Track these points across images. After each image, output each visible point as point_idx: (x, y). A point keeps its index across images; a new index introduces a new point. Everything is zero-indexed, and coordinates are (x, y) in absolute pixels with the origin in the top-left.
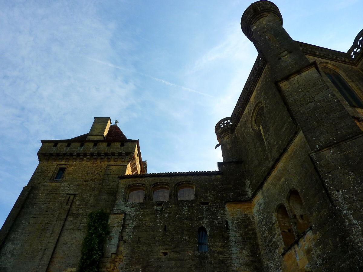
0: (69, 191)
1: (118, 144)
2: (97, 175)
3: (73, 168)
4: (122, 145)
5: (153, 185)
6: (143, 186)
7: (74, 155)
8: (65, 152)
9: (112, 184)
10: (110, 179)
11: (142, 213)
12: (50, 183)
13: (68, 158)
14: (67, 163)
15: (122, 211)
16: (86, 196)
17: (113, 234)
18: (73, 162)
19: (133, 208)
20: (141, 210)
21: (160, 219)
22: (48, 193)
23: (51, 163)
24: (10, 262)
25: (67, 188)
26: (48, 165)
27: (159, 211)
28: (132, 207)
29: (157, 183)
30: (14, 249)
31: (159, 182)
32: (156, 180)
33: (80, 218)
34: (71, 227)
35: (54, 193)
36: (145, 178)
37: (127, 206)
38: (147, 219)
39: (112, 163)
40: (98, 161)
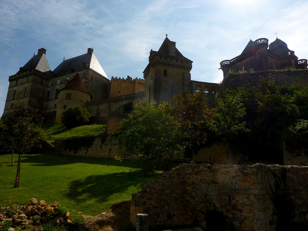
0: (172, 82)
2: (180, 76)
3: (170, 71)
6: (200, 86)
7: (169, 65)
8: (165, 63)
10: (186, 79)
12: (163, 77)
14: (167, 68)
16: (179, 85)
23: (161, 67)
35: (167, 82)
39: (184, 71)
40: (179, 70)
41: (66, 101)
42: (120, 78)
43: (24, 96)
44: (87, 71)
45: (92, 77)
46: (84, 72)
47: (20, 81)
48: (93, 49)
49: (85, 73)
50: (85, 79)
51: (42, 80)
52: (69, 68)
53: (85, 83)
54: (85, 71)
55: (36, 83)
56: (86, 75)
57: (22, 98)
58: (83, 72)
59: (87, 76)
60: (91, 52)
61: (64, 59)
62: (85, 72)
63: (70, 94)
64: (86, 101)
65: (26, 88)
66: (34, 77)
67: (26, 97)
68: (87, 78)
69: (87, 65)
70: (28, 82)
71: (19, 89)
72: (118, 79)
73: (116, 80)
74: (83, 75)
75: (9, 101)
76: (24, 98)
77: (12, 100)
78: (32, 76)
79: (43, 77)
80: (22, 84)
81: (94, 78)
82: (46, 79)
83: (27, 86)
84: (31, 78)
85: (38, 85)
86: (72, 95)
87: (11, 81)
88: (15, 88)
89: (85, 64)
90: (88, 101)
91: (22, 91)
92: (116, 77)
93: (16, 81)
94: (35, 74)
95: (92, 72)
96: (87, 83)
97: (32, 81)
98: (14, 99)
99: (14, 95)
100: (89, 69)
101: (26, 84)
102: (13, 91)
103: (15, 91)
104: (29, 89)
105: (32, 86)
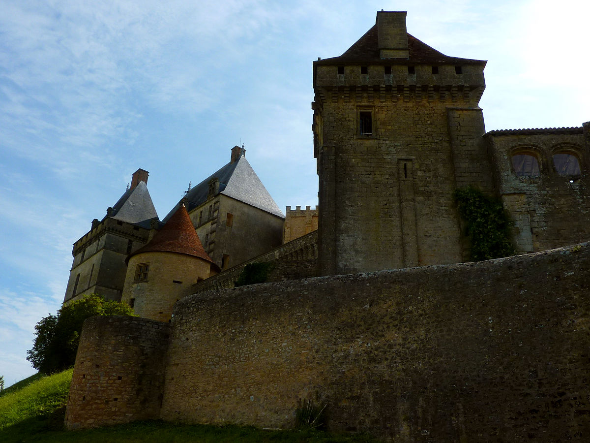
0: (397, 153)
1: (428, 69)
2: (433, 126)
3: (386, 113)
4: (435, 71)
5: (552, 147)
6: (535, 149)
7: (381, 89)
8: (363, 84)
9: (470, 143)
10: (463, 133)
11: (550, 192)
12: (359, 140)
13: (372, 95)
14: (371, 104)
15: (517, 189)
16: (430, 163)
17: (518, 224)
18: (383, 102)
19: (533, 185)
20: (548, 189)
21: (583, 203)
22: (365, 157)
23: (344, 104)
24: (358, 262)
25: (392, 149)
26: (341, 107)
27: (577, 191)
28: (531, 184)
29: (558, 145)
30: (355, 243)
31: (561, 144)
32: (556, 140)
33: (434, 197)
34: (427, 211)
35: (373, 157)
36: (537, 136)
37: (523, 182)
38: (562, 202)
39: (449, 105)
40: (425, 102)
41: (135, 285)
43: (89, 285)
44: (216, 200)
45: (229, 216)
47: (88, 250)
48: (243, 146)
49: (213, 206)
50: (210, 223)
51: (130, 242)
53: (211, 233)
54: (213, 202)
55: (114, 250)
56: (213, 212)
58: (207, 206)
59: (216, 214)
60: (238, 156)
61: (190, 186)
62: (212, 205)
63: (146, 266)
64: (196, 282)
65: (94, 265)
66: (108, 238)
67: (90, 288)
68: (216, 219)
69: (218, 185)
70: (97, 252)
71: (84, 269)
72: (303, 211)
73: (298, 215)
74: (207, 214)
75: (68, 301)
76: (87, 289)
77: (71, 299)
78: (106, 235)
79: (133, 235)
80: (88, 258)
81: (238, 216)
82: (140, 238)
83: (96, 259)
84: (104, 240)
85: (121, 255)
86: (151, 267)
87: (75, 253)
88: (79, 270)
89: (214, 184)
90: (200, 280)
91: (88, 275)
92: (298, 207)
93: (82, 253)
94: (110, 230)
95: (230, 202)
96: (215, 231)
97: (104, 248)
98: (74, 296)
99: (76, 285)
100: (220, 194)
101: (95, 256)
102: (76, 277)
103: (79, 275)
104: (97, 268)
105: (102, 259)
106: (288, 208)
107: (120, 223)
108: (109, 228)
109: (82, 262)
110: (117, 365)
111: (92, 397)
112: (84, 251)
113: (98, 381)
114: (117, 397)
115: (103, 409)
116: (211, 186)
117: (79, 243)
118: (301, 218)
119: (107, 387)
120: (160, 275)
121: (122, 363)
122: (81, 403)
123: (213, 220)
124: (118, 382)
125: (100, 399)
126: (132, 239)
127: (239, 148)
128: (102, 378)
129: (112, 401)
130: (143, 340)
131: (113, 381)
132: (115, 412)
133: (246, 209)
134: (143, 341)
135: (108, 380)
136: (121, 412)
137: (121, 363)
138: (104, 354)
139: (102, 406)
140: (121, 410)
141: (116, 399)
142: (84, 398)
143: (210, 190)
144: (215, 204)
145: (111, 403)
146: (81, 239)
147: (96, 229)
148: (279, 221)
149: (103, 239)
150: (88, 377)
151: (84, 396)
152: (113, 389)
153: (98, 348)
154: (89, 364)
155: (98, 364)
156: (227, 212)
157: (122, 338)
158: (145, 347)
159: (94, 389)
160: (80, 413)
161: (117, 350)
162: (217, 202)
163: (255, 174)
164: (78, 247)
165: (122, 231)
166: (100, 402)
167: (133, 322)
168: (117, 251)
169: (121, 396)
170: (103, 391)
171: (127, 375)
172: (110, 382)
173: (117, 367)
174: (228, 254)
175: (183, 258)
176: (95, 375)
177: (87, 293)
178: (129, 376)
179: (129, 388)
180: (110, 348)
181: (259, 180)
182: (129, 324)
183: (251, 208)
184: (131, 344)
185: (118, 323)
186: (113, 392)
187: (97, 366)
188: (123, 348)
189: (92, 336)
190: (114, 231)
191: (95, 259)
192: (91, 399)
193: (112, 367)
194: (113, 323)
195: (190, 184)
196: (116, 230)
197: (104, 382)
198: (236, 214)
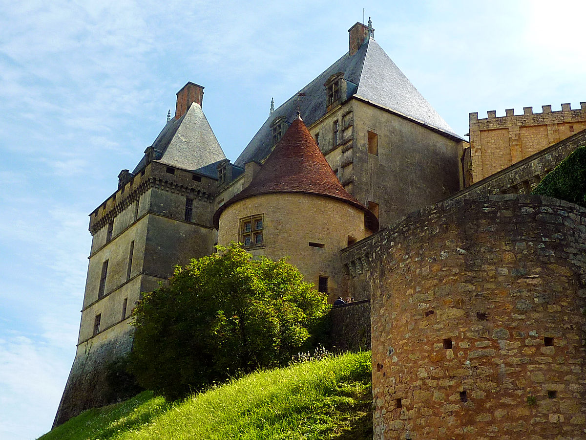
42: (510, 112)
43: (129, 275)
44: (346, 109)
45: (372, 136)
46: (335, 119)
47: (118, 221)
48: (370, 22)
49: (340, 121)
50: (339, 150)
51: (189, 202)
52: (280, 126)
53: (343, 167)
54: (339, 115)
55: (165, 216)
56: (343, 131)
57: (122, 286)
58: (329, 122)
59: (348, 134)
60: (363, 40)
61: (272, 106)
62: (337, 121)
63: (258, 220)
64: (345, 244)
65: (133, 242)
66: (154, 195)
67: (132, 279)
68: (351, 143)
69: (344, 84)
70: (137, 220)
71: (116, 252)
72: (500, 120)
73: (493, 126)
74: (330, 135)
75: (90, 306)
76: (127, 283)
77: (96, 302)
78: (150, 191)
79: (193, 190)
80: (121, 233)
81: (385, 136)
82: (204, 193)
83: (137, 232)
84: (148, 199)
85: (176, 222)
86: (267, 222)
87: (94, 228)
88: (106, 254)
89: (337, 84)
90: (351, 241)
91: (124, 259)
92: (492, 113)
93: (107, 226)
94: (157, 182)
95: (370, 111)
96: (352, 163)
97: (150, 212)
98: (101, 297)
99: (103, 279)
100: (351, 98)
101: (134, 228)
102: (101, 267)
103: (106, 263)
104: (140, 247)
105: (148, 231)
106: (473, 116)
107: (171, 169)
108: (155, 179)
109: (109, 241)
110: (535, 310)
111: (488, 392)
112: (111, 224)
113: (494, 351)
114: (553, 387)
115: (525, 418)
116: (331, 88)
117: (101, 210)
118: (498, 132)
119: (522, 365)
120: (285, 235)
121: (545, 305)
122: (456, 407)
123: (343, 144)
124: (548, 352)
125: (512, 395)
126: (191, 196)
127: (363, 26)
128: (502, 343)
129: (544, 398)
130: (573, 251)
131: (534, 350)
132: (558, 426)
133: (396, 123)
134: (575, 255)
135: (520, 348)
136: (571, 425)
137: (542, 305)
138: (492, 286)
139: (523, 411)
140: (572, 421)
141: (552, 394)
142: (463, 395)
143: (331, 96)
144: (343, 116)
145: (543, 402)
146: (104, 204)
147: (131, 185)
148: (451, 143)
149: (146, 199)
150: (464, 345)
151: (461, 390)
152: (540, 369)
153: (469, 274)
154: (456, 312)
155: (482, 312)
156: (367, 129)
157: (528, 246)
158: (580, 267)
159: (488, 371)
160: (459, 431)
161: (525, 276)
162: (349, 113)
163: (396, 68)
164: (100, 217)
165: (175, 184)
166: (515, 403)
167: (543, 209)
168: (170, 216)
169: (563, 386)
170: (516, 375)
171: (564, 335)
172: (529, 351)
173: (534, 315)
174: (377, 201)
175: (321, 203)
176: (482, 338)
177: (126, 290)
178: (569, 336)
179: (574, 364)
180: (505, 271)
181: (404, 77)
182: (536, 213)
183: (404, 122)
184: (552, 260)
185: (508, 214)
186: (540, 377)
187: (482, 316)
188: (538, 269)
189: (443, 247)
190: (163, 184)
191: (134, 233)
192: (487, 396)
193: (524, 317)
194: (494, 213)
195: (272, 102)
196: (166, 182)
197: (511, 353)
198: (382, 132)
